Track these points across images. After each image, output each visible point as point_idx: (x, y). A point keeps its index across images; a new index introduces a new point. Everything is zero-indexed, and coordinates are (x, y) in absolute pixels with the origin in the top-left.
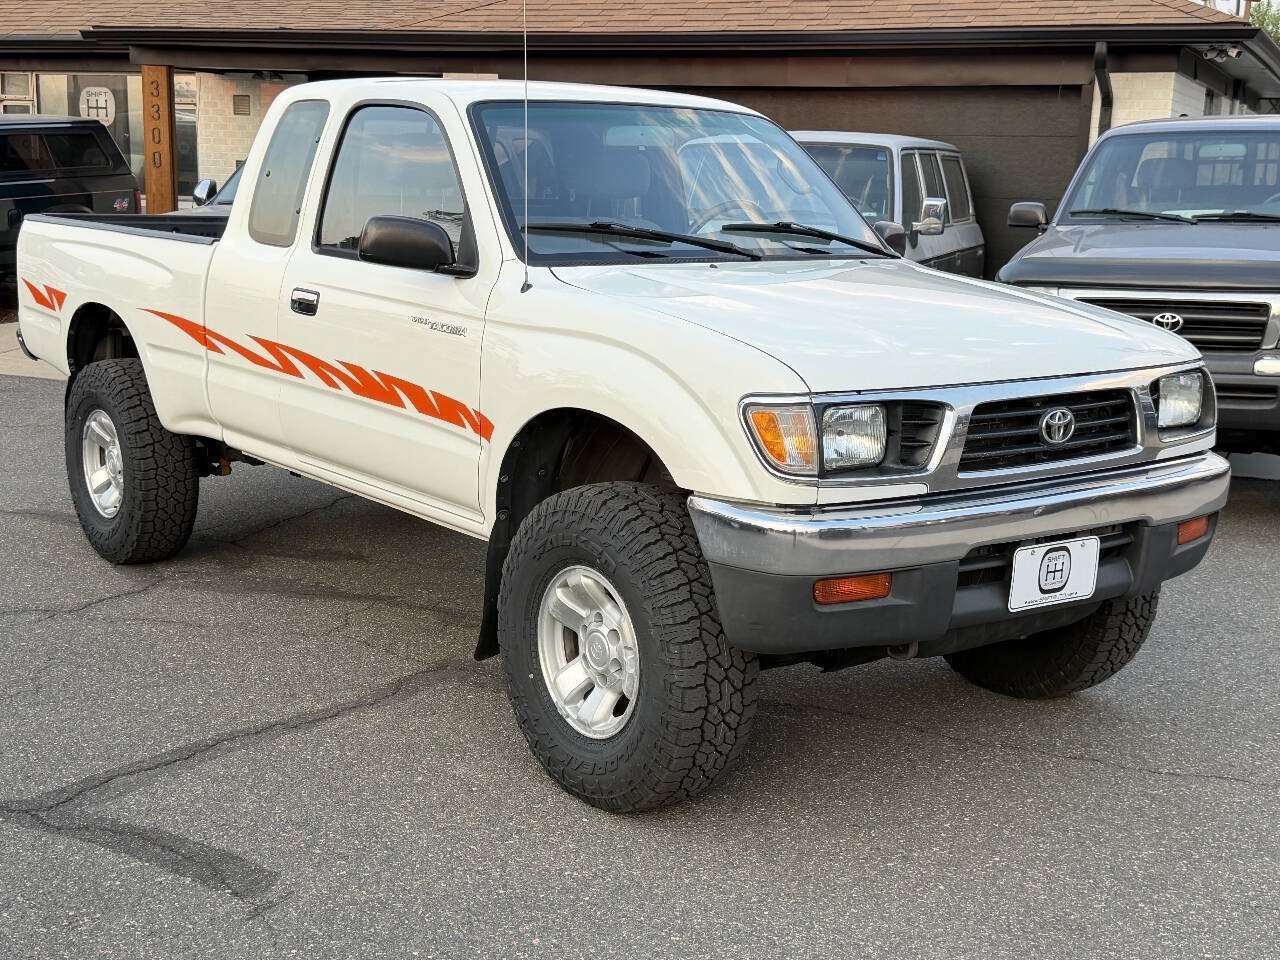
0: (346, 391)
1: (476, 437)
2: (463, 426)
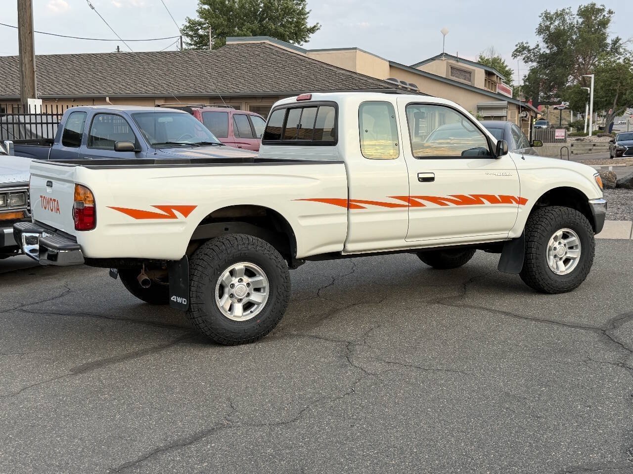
0: (452, 205)
1: (517, 205)
2: (512, 203)
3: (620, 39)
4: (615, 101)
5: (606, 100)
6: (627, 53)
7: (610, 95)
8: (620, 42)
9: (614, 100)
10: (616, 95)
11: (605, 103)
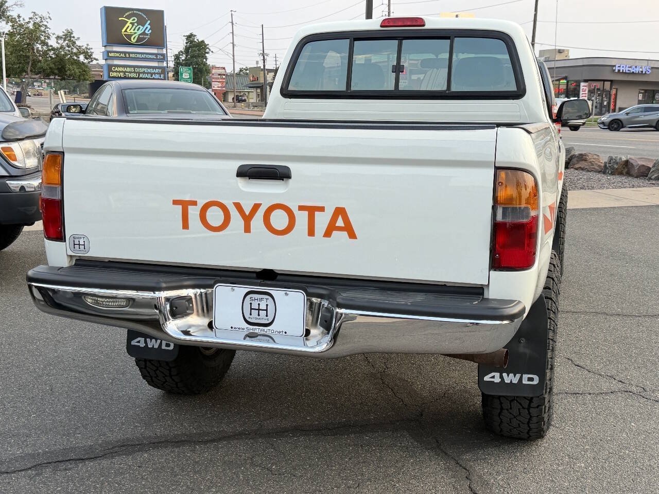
3: (6, 2)
4: (29, 68)
5: (19, 67)
6: (37, 17)
7: (23, 62)
8: (6, 4)
9: (27, 68)
10: (29, 62)
11: (18, 70)
